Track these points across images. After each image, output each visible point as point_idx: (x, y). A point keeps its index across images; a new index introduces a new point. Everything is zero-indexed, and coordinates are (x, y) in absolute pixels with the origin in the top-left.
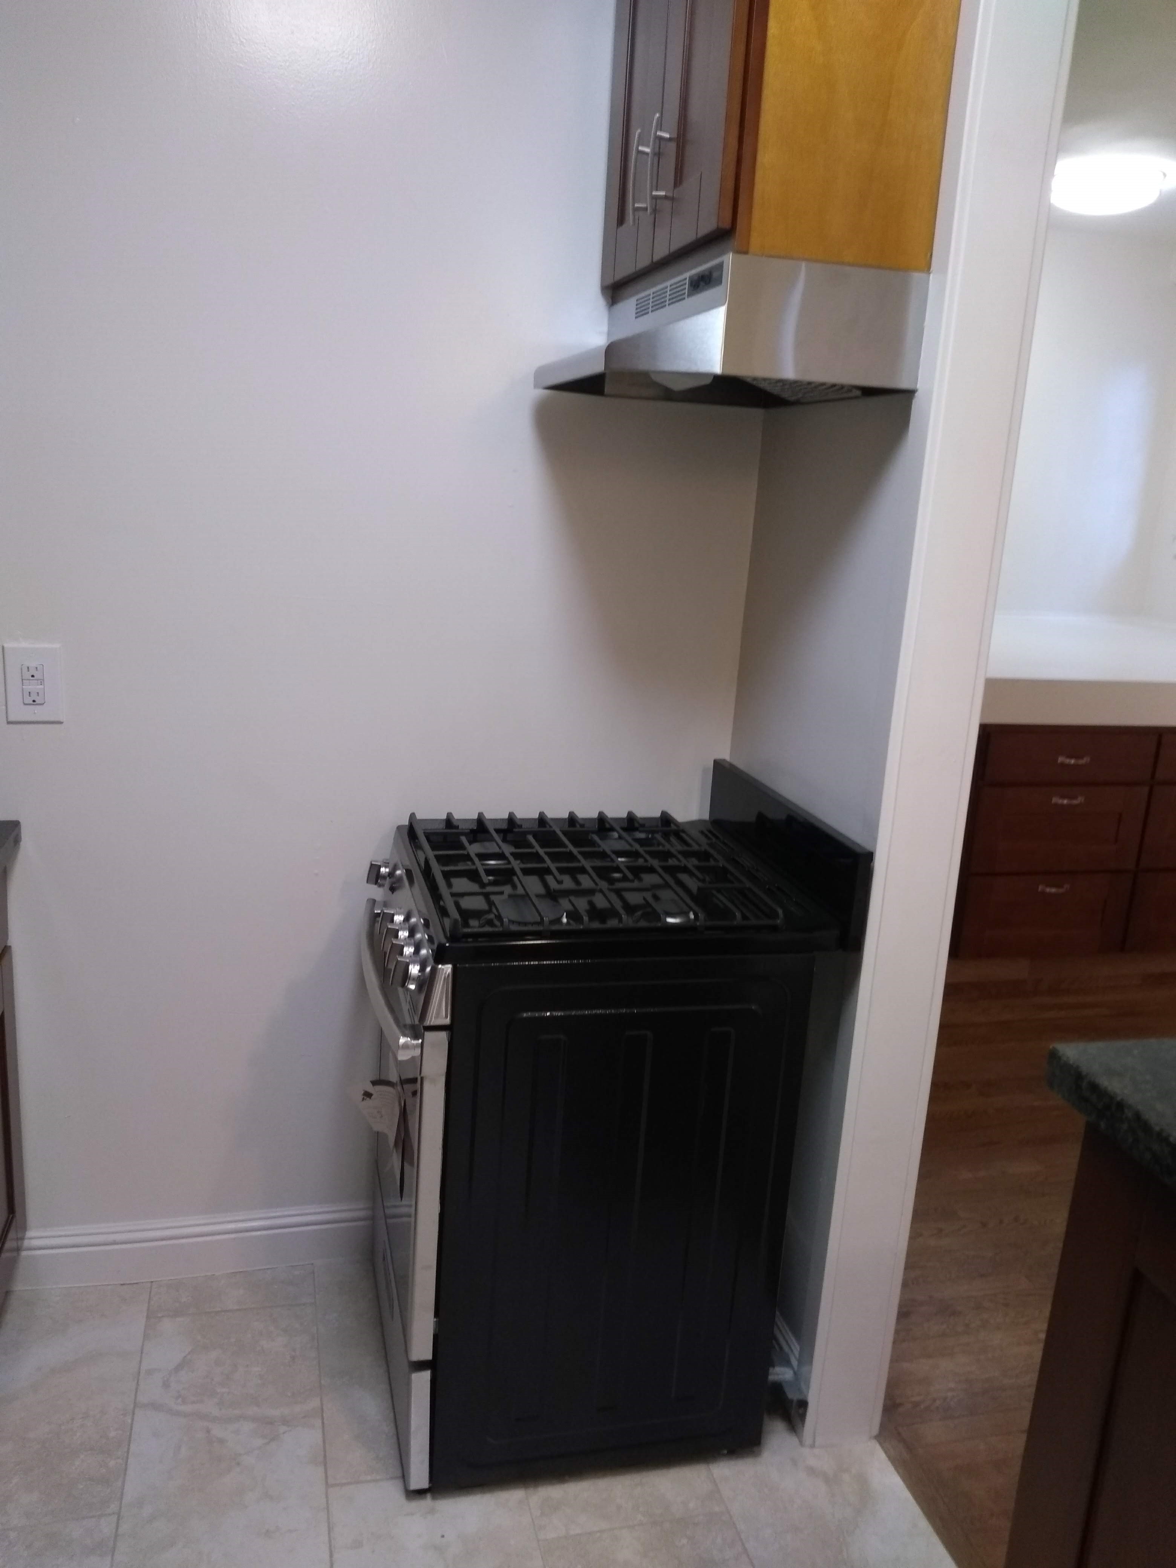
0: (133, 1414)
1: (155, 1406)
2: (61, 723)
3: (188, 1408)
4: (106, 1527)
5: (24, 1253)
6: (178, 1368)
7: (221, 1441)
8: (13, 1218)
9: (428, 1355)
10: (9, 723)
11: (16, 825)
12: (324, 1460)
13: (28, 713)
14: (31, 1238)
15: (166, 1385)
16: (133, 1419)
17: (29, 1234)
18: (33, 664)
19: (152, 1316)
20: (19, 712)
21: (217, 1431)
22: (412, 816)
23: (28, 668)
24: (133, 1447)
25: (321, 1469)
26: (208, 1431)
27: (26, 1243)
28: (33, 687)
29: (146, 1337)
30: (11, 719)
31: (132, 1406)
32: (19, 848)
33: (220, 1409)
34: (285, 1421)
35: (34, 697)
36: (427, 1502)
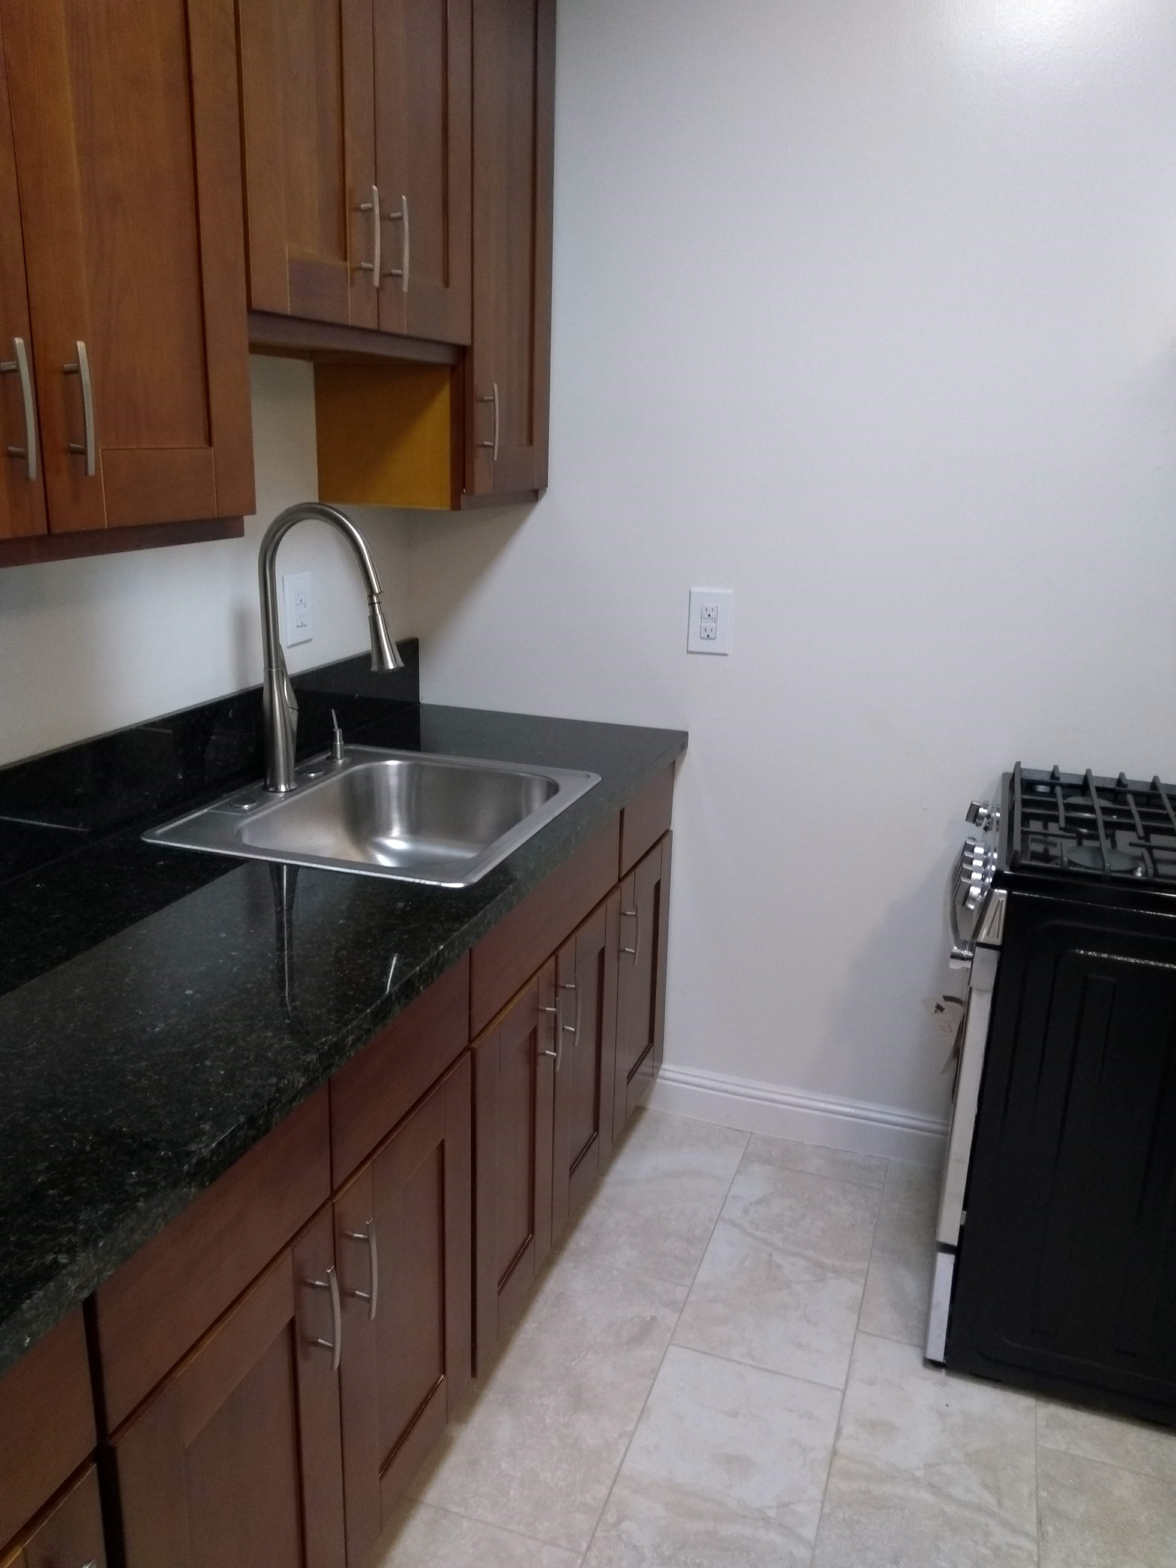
0: (716, 1223)
1: (733, 1224)
2: (726, 655)
3: (759, 1234)
4: (680, 1293)
5: (658, 1081)
6: (759, 1202)
7: (779, 1267)
8: (651, 1047)
9: (954, 1241)
10: (688, 652)
11: (685, 735)
12: (860, 1309)
13: (704, 646)
14: (665, 1070)
15: (746, 1211)
16: (715, 1228)
17: (665, 1066)
18: (710, 605)
19: (746, 1159)
20: (697, 644)
21: (777, 1258)
22: (1018, 764)
23: (707, 609)
24: (710, 1246)
25: (855, 1317)
26: (771, 1255)
27: (661, 1073)
28: (709, 624)
29: (738, 1172)
30: (690, 649)
31: (716, 1218)
32: (685, 754)
33: (783, 1244)
34: (835, 1270)
35: (708, 632)
36: (941, 1375)
